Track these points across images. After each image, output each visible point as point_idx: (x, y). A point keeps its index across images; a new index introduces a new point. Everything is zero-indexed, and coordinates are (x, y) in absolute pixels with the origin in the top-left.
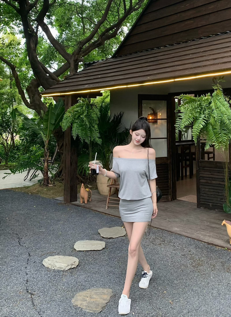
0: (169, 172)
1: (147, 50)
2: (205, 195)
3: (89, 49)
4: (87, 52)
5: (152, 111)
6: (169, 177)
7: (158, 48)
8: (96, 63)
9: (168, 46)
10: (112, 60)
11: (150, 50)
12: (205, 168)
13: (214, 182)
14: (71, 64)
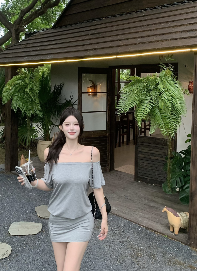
0: (108, 145)
1: (88, 21)
2: (143, 169)
3: (31, 17)
4: (30, 20)
5: (92, 83)
6: (108, 149)
7: (100, 19)
8: (36, 33)
9: (111, 17)
10: (52, 31)
11: (91, 21)
12: (144, 144)
13: (152, 157)
14: (12, 33)
